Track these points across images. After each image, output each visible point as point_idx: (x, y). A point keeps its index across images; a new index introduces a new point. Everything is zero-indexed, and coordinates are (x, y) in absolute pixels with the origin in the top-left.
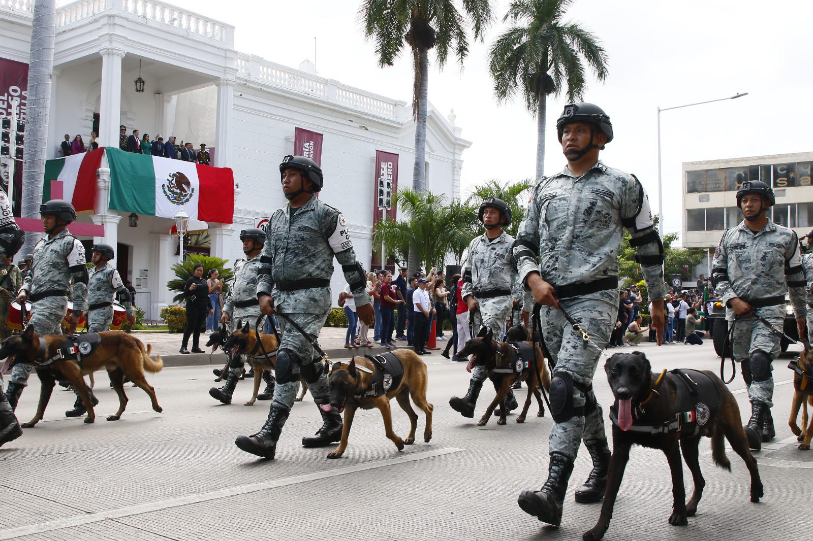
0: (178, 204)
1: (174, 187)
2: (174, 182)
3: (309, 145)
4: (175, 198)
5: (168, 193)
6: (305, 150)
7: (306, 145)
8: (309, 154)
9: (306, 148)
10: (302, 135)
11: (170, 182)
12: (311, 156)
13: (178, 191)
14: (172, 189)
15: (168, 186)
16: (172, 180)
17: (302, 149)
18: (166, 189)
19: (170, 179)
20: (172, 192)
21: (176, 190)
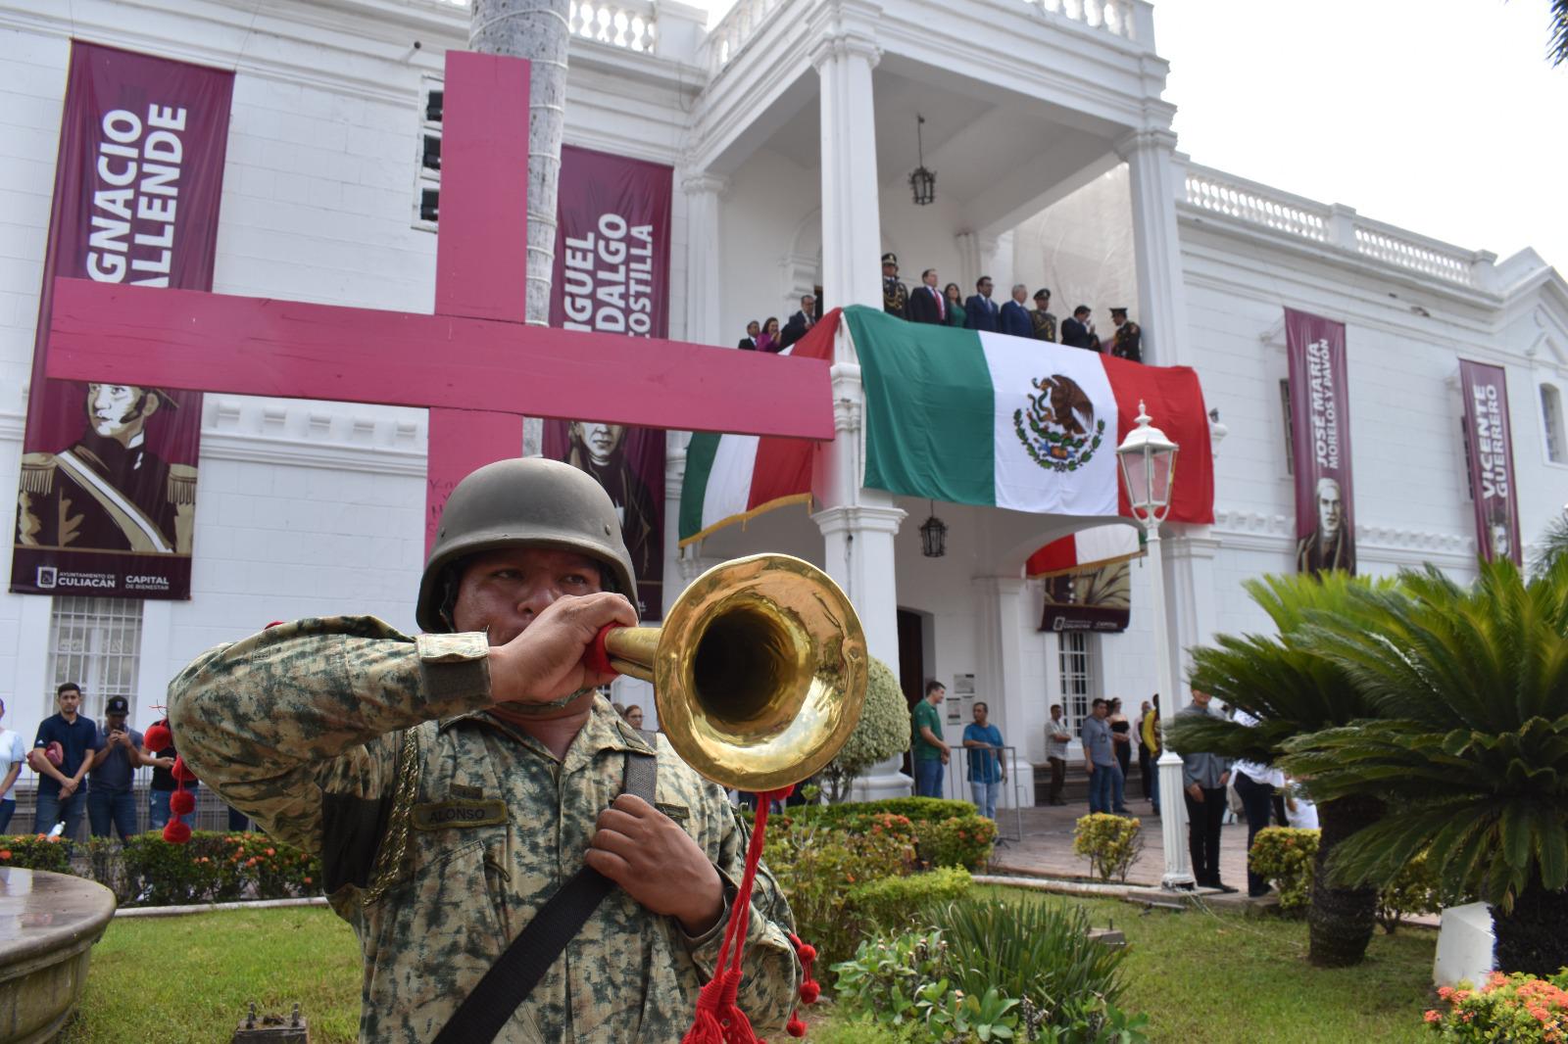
0: (1060, 468)
1: (1048, 417)
2: (1047, 402)
3: (1320, 349)
4: (1051, 452)
5: (1031, 435)
6: (1312, 359)
7: (1312, 348)
8: (1321, 370)
9: (1314, 356)
10: (1303, 328)
11: (1037, 402)
12: (1327, 373)
13: (1060, 430)
14: (1042, 425)
15: (1030, 416)
16: (1042, 397)
17: (1305, 360)
18: (1026, 425)
19: (1038, 393)
20: (1044, 432)
21: (1053, 428)
